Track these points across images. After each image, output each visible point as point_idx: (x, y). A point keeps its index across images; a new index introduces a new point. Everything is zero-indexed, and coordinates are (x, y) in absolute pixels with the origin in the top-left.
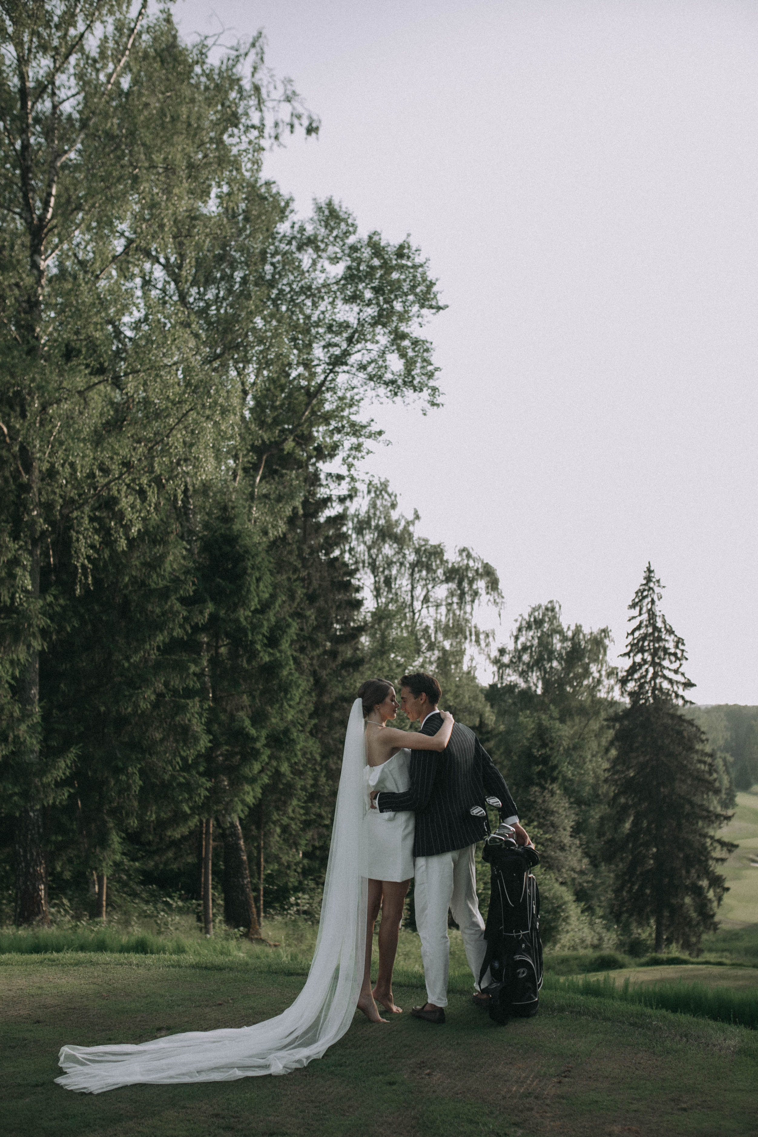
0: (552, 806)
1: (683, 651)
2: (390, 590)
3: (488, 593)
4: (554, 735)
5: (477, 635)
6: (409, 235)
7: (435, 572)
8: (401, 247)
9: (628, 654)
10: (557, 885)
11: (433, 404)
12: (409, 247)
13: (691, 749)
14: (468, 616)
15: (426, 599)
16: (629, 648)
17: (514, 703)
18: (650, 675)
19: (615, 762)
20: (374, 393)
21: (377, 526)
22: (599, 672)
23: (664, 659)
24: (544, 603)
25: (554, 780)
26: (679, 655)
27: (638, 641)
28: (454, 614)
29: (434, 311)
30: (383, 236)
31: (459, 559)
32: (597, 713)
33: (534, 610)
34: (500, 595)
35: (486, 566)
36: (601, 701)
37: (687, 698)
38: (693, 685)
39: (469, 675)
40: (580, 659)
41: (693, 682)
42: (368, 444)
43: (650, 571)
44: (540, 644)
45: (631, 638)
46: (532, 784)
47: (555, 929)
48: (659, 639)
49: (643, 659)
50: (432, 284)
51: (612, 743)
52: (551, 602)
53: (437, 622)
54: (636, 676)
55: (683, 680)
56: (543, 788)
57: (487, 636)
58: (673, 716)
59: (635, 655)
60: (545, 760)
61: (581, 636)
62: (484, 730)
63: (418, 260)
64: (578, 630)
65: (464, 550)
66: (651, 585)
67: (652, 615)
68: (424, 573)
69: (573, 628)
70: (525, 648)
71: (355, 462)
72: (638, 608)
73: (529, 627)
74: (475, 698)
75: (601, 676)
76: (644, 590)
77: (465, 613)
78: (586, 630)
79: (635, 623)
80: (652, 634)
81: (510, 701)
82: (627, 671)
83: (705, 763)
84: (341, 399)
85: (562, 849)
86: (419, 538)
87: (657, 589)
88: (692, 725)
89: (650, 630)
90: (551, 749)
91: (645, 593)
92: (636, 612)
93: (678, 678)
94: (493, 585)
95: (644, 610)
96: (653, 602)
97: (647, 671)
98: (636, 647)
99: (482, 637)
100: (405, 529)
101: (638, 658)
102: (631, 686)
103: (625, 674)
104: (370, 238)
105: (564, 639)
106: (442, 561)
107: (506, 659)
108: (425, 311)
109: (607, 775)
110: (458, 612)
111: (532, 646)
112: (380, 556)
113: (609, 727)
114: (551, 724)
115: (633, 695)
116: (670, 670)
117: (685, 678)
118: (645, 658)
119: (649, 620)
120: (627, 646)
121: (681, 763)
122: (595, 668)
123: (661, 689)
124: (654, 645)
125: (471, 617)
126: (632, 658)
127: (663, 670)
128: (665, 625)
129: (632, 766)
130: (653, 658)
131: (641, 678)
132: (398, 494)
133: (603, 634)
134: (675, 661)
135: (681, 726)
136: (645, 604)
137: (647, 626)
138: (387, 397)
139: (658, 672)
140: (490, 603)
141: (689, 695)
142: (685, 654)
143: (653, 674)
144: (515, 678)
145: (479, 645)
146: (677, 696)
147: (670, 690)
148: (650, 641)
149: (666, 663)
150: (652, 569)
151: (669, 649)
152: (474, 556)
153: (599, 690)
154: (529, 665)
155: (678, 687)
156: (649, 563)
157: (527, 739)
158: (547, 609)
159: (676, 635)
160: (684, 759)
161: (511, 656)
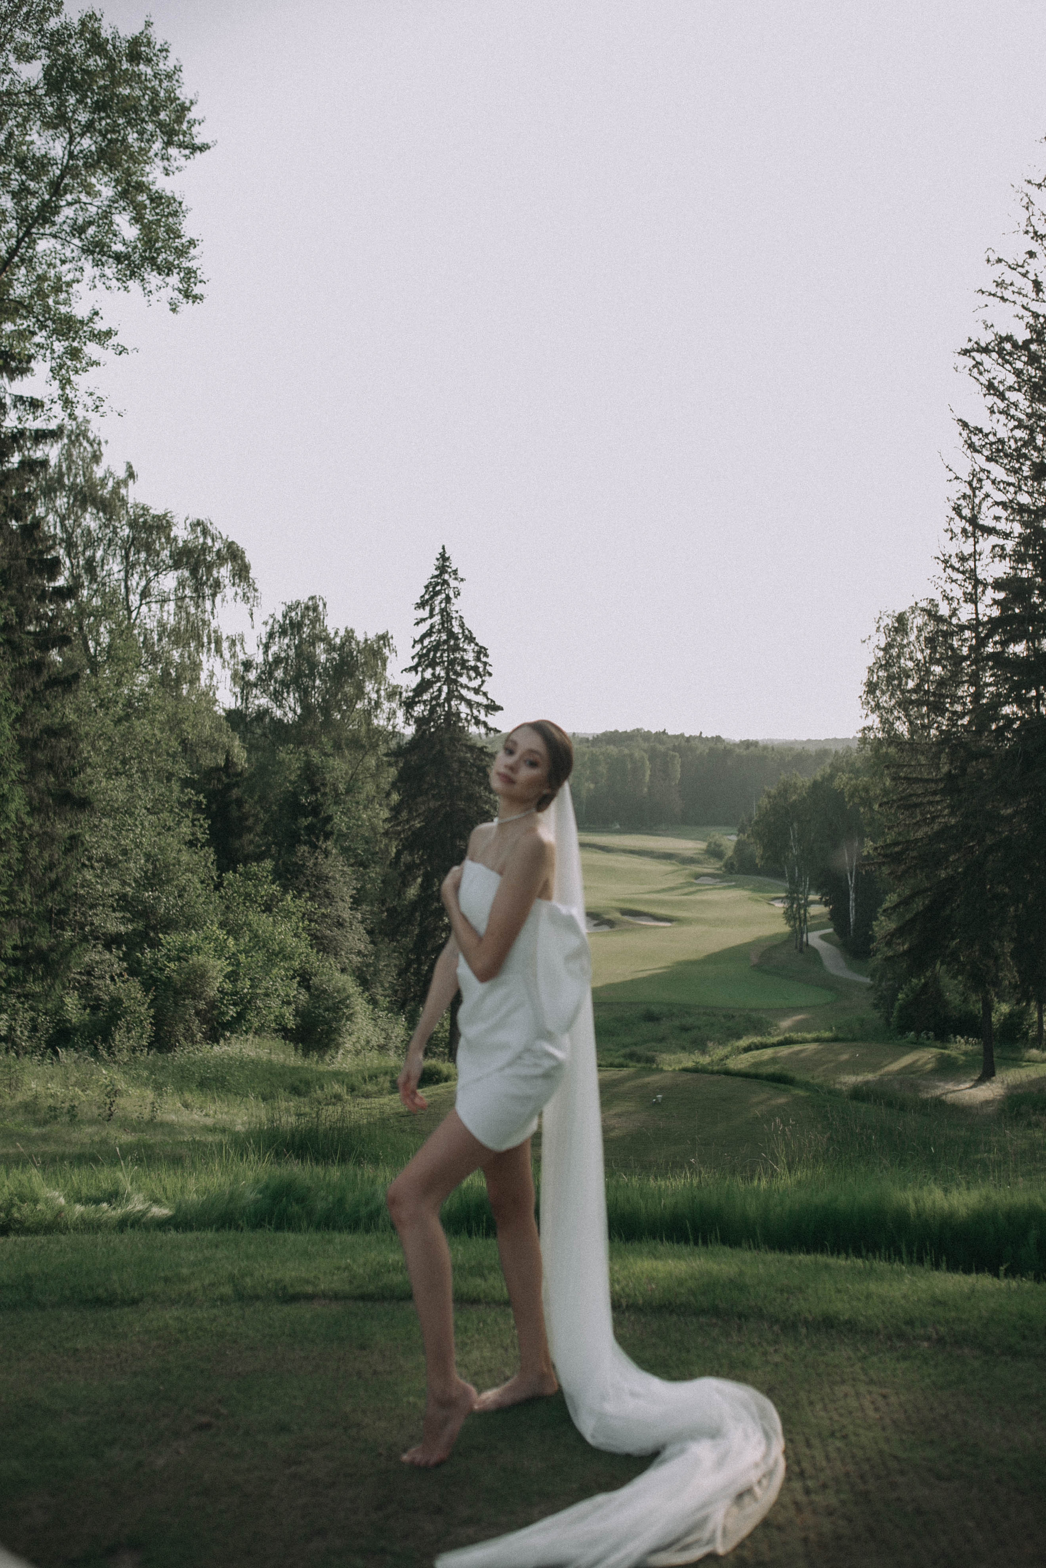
0: (326, 870)
1: (485, 664)
2: (93, 579)
3: (234, 585)
4: (327, 776)
5: (218, 642)
6: (148, 24)
7: (158, 554)
8: (135, 42)
9: (414, 669)
10: (337, 974)
11: (188, 296)
12: (149, 44)
14: (206, 616)
15: (145, 594)
16: (416, 660)
17: (264, 735)
18: (444, 695)
19: (396, 810)
20: (97, 271)
21: (74, 486)
22: (378, 692)
23: (461, 675)
24: (304, 599)
25: (327, 836)
26: (481, 670)
27: (429, 651)
28: (188, 614)
29: (187, 152)
30: (105, 23)
31: (191, 537)
32: (374, 746)
33: (291, 608)
34: (251, 585)
35: (230, 546)
36: (378, 732)
37: (491, 725)
38: (499, 708)
39: (208, 698)
40: (351, 674)
41: (497, 703)
43: (444, 558)
44: (298, 655)
45: (418, 647)
46: (299, 841)
47: (337, 1031)
48: (457, 648)
49: (433, 675)
50: (184, 109)
51: (394, 785)
52: (312, 598)
53: (162, 625)
54: (426, 697)
55: (485, 702)
56: (314, 847)
57: (233, 643)
58: (472, 748)
59: (423, 671)
60: (315, 810)
61: (354, 645)
62: (231, 771)
63: (165, 66)
64: (349, 635)
65: (199, 523)
66: (446, 577)
67: (446, 616)
68: (143, 555)
69: (342, 633)
70: (278, 660)
72: (428, 608)
73: (283, 633)
74: (219, 729)
75: (379, 697)
76: (437, 584)
77: (204, 612)
78: (360, 637)
79: (424, 627)
80: (446, 642)
81: (259, 731)
82: (414, 690)
84: (42, 278)
85: (340, 925)
86: (136, 505)
87: (453, 583)
89: (444, 637)
90: (323, 794)
91: (438, 588)
92: (425, 613)
93: (480, 699)
94: (242, 572)
95: (437, 610)
96: (448, 599)
97: (440, 690)
98: (425, 659)
99: (225, 645)
100: (115, 491)
102: (419, 710)
103: (411, 694)
104: (83, 23)
105: (331, 648)
106: (168, 538)
107: (252, 676)
108: (173, 151)
109: (387, 826)
110: (192, 610)
111: (287, 658)
112: (79, 531)
113: (390, 764)
114: (322, 761)
115: (421, 722)
116: (469, 688)
117: (488, 699)
118: (437, 673)
119: (442, 624)
120: (413, 658)
121: (482, 808)
122: (371, 686)
123: (458, 714)
124: (448, 656)
125: (211, 617)
126: (420, 674)
127: (459, 688)
128: (463, 630)
129: (420, 814)
130: (447, 674)
131: (432, 699)
132: (102, 441)
133: (382, 642)
134: (476, 678)
135: (482, 760)
136: (437, 602)
137: (439, 631)
138: (118, 279)
139: (453, 691)
140: (238, 598)
141: (493, 720)
142: (488, 667)
143: (448, 694)
144: (264, 701)
145: (221, 656)
146: (478, 722)
147: (468, 715)
148: (444, 651)
149: (463, 680)
150: (447, 555)
151: (468, 661)
152: (213, 531)
153: (376, 716)
154: (283, 683)
155: (479, 711)
156: (443, 548)
157: (290, 782)
158: (307, 608)
159: (477, 644)
160: (486, 803)
161: (259, 671)
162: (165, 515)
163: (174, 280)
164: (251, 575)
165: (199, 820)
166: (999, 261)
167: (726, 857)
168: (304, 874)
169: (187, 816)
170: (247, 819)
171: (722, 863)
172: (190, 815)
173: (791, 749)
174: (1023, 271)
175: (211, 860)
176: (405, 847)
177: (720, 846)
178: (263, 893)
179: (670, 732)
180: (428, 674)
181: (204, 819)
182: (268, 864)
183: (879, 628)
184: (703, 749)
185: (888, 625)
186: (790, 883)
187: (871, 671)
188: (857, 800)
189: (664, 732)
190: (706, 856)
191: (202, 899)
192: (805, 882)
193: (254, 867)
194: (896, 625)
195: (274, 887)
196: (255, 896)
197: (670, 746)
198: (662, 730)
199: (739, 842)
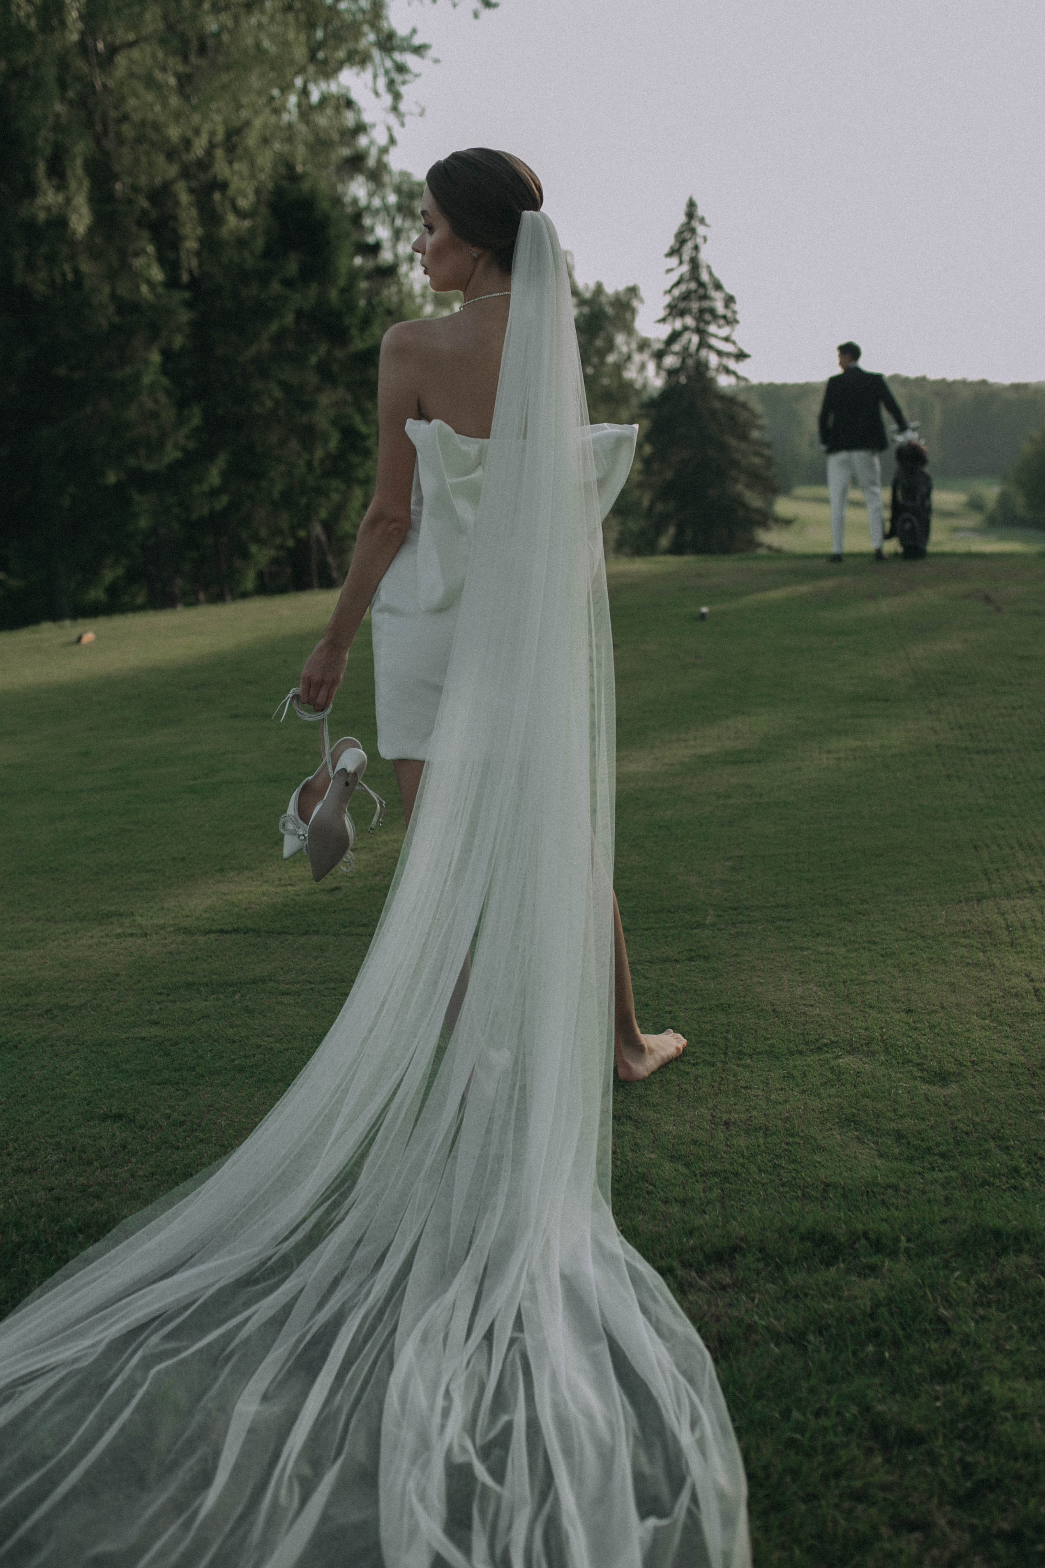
1: (734, 311)
9: (663, 320)
11: (487, 4)
13: (744, 437)
16: (666, 311)
18: (694, 345)
19: (649, 461)
22: (628, 344)
23: (711, 324)
26: (730, 318)
27: (678, 302)
32: (626, 400)
36: (629, 385)
37: (741, 373)
38: (746, 356)
40: (600, 328)
41: (746, 350)
43: (692, 205)
45: (668, 297)
48: (705, 297)
49: (683, 325)
51: (646, 436)
54: (677, 348)
55: (734, 350)
58: (722, 398)
59: (673, 321)
61: (603, 298)
64: (600, 289)
66: (694, 224)
67: (695, 264)
69: (592, 287)
71: (402, 89)
72: (677, 257)
75: (630, 350)
76: (686, 232)
78: (609, 290)
79: (674, 277)
80: (696, 291)
82: (664, 342)
83: (761, 455)
87: (700, 230)
88: (746, 408)
89: (693, 286)
91: (687, 236)
92: (675, 262)
93: (729, 348)
95: (686, 259)
96: (696, 248)
97: (690, 340)
98: (675, 310)
100: (379, 161)
101: (678, 324)
102: (670, 361)
103: (661, 346)
105: (583, 301)
109: (640, 476)
113: (644, 416)
115: (672, 373)
116: (718, 337)
117: (737, 347)
118: (687, 323)
119: (691, 272)
120: (663, 309)
122: (621, 339)
123: (708, 364)
124: (698, 306)
126: (670, 325)
127: (709, 338)
128: (711, 278)
129: (672, 466)
130: (697, 323)
131: (683, 349)
132: (365, 109)
133: (631, 294)
134: (725, 326)
135: (732, 409)
136: (686, 251)
137: (689, 280)
139: (703, 341)
141: (743, 369)
142: (736, 314)
143: (697, 344)
146: (728, 371)
147: (717, 364)
148: (693, 300)
149: (713, 329)
150: (694, 202)
151: (717, 309)
153: (627, 369)
155: (729, 360)
156: (691, 195)
159: (725, 291)
160: (736, 451)
167: (988, 510)
171: (983, 517)
176: (658, 498)
177: (981, 498)
179: (931, 377)
184: (967, 394)
190: (967, 509)
199: (1002, 493)
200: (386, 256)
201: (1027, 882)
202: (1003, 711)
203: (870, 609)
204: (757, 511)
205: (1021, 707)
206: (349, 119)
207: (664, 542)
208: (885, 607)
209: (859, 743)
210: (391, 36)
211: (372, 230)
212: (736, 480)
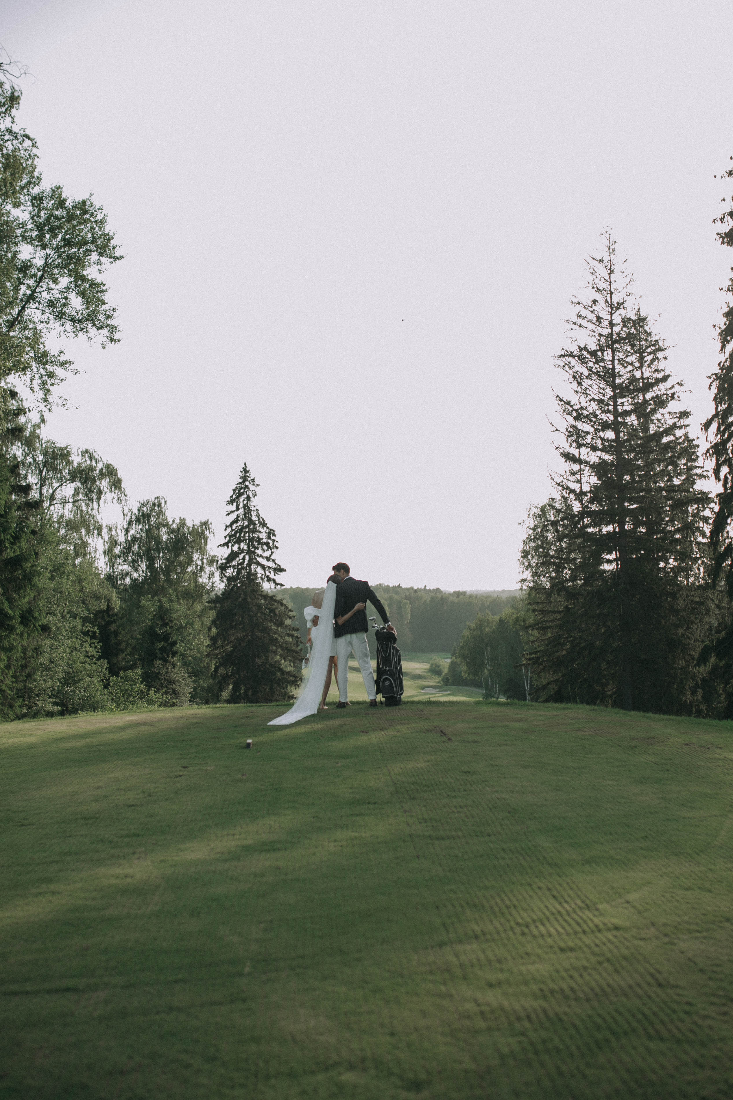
0: (173, 676)
1: (274, 541)
3: (111, 492)
4: (173, 615)
5: (100, 529)
6: (91, 195)
7: (61, 472)
8: (84, 203)
9: (226, 544)
11: (112, 340)
12: (91, 205)
13: (281, 624)
14: (94, 513)
15: (53, 498)
16: (228, 538)
18: (246, 562)
19: (214, 640)
20: (62, 329)
22: (202, 560)
23: (257, 548)
24: (152, 499)
25: (174, 654)
26: (271, 545)
27: (236, 533)
28: (82, 511)
29: (112, 260)
30: (64, 190)
31: (83, 460)
32: (200, 597)
33: (143, 505)
34: (123, 492)
35: (108, 466)
36: (202, 587)
37: (278, 581)
38: (282, 570)
39: (94, 566)
40: (183, 549)
41: (282, 567)
42: (59, 371)
43: (245, 471)
44: (148, 536)
45: (229, 530)
46: (156, 658)
48: (255, 531)
49: (239, 548)
50: (110, 238)
51: (214, 622)
52: (157, 498)
53: (64, 517)
54: (235, 563)
55: (274, 566)
56: (165, 661)
57: (110, 529)
58: (265, 597)
59: (233, 546)
60: (166, 637)
61: (185, 529)
62: (110, 613)
63: (100, 217)
64: (183, 523)
65: (87, 451)
66: (247, 483)
67: (247, 509)
68: (51, 473)
69: (177, 521)
70: (134, 539)
71: (51, 388)
72: (235, 504)
73: (138, 521)
74: (103, 586)
75: (203, 563)
76: (241, 488)
77: (92, 509)
78: (189, 523)
79: (233, 517)
80: (247, 526)
82: (226, 559)
83: (292, 636)
86: (47, 441)
87: (252, 487)
88: (282, 604)
89: (246, 523)
90: (171, 627)
91: (242, 491)
92: (233, 507)
93: (271, 564)
94: (117, 484)
95: (241, 505)
96: (248, 498)
97: (244, 558)
98: (234, 538)
99: (105, 530)
100: (33, 433)
102: (230, 572)
103: (224, 561)
104: (53, 190)
105: (171, 531)
106: (67, 462)
107: (117, 550)
108: (103, 259)
109: (208, 650)
110: (84, 509)
111: (141, 538)
113: (211, 608)
114: (170, 606)
115: (230, 580)
116: (263, 557)
117: (276, 564)
118: (241, 547)
119: (245, 514)
120: (225, 537)
121: (273, 636)
122: (197, 557)
123: (256, 574)
124: (249, 536)
125: (97, 513)
126: (230, 548)
127: (256, 557)
128: (259, 518)
129: (231, 642)
130: (249, 547)
131: (239, 564)
132: (24, 399)
133: (204, 527)
134: (267, 550)
135: (272, 605)
136: (241, 500)
137: (243, 519)
138: (74, 332)
139: (253, 559)
140: (114, 501)
141: (279, 578)
142: (275, 543)
143: (249, 561)
144: (126, 568)
145: (102, 538)
146: (269, 579)
147: (262, 574)
148: (246, 532)
149: (259, 552)
150: (247, 469)
151: (262, 539)
152: (96, 457)
153: (200, 577)
154: (138, 554)
155: (270, 572)
156: (245, 464)
157: (149, 619)
158: (154, 504)
159: (268, 528)
160: (275, 633)
161: (122, 547)
162: (66, 447)
163: (105, 332)
164: (122, 486)
165: (94, 643)
166: (579, 303)
167: (443, 674)
168: (159, 679)
169: (87, 641)
170: (120, 644)
171: (440, 679)
172: (89, 640)
173: (489, 597)
174: (591, 309)
175: (105, 667)
176: (221, 664)
177: (439, 666)
178: (136, 690)
179: (404, 586)
180: (236, 548)
181: (98, 643)
182: (139, 671)
183: (529, 515)
184: (427, 598)
185: (535, 513)
186: (486, 690)
187: (525, 543)
188: (518, 627)
189: (399, 586)
190: (429, 674)
191: (99, 693)
192: (496, 687)
193: (130, 673)
194: (540, 513)
195: (142, 686)
196: (131, 692)
197: (403, 596)
198: (397, 585)
199: (452, 663)
200: (34, 494)
201: (473, 931)
202: (454, 809)
203: (363, 740)
204: (289, 673)
205: (466, 806)
206: (13, 404)
207: (225, 695)
208: (375, 737)
209: (357, 834)
210: (45, 354)
211: (26, 477)
212: (275, 653)
